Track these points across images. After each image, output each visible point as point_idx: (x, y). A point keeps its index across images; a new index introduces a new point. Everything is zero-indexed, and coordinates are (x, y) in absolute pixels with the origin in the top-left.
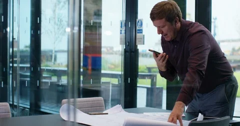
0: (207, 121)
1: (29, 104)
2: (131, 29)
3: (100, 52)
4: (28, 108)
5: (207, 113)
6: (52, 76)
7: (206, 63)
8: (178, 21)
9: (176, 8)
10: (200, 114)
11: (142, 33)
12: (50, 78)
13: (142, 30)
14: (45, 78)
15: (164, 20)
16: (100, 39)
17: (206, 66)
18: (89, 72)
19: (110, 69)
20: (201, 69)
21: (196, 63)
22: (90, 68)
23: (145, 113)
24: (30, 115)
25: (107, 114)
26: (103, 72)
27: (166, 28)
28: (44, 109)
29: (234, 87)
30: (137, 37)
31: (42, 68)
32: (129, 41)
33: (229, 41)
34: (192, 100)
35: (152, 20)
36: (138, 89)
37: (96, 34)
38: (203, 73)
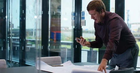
0: (120, 70)
1: (19, 60)
2: (78, 17)
3: (60, 30)
4: (18, 63)
5: (121, 66)
6: (33, 44)
7: (120, 36)
8: (103, 11)
9: (102, 4)
10: (116, 66)
11: (84, 19)
12: (31, 45)
13: (84, 17)
14: (28, 45)
15: (95, 10)
16: (60, 22)
17: (119, 38)
18: (55, 42)
19: (67, 40)
20: (116, 40)
21: (113, 36)
22: (55, 39)
23: (84, 66)
24: (19, 66)
25: (63, 66)
26: (61, 41)
27: (96, 15)
28: (27, 63)
29: (137, 51)
30: (81, 21)
31: (26, 39)
32: (77, 24)
33: (136, 24)
34: (112, 57)
35: (88, 11)
36: (82, 51)
37: (58, 20)
38: (118, 42)
